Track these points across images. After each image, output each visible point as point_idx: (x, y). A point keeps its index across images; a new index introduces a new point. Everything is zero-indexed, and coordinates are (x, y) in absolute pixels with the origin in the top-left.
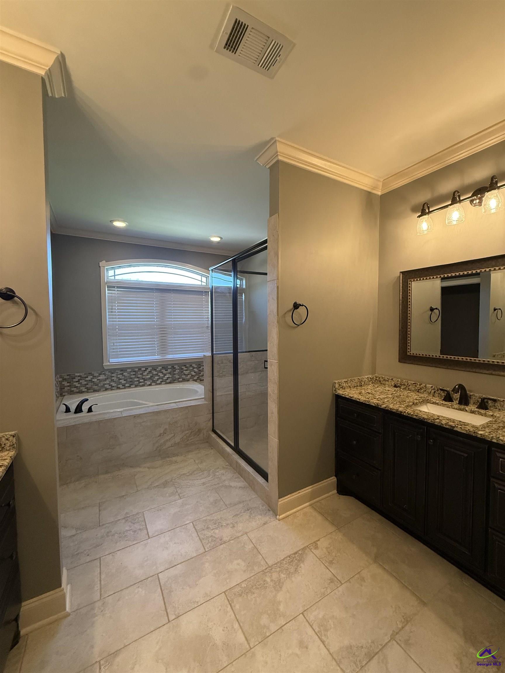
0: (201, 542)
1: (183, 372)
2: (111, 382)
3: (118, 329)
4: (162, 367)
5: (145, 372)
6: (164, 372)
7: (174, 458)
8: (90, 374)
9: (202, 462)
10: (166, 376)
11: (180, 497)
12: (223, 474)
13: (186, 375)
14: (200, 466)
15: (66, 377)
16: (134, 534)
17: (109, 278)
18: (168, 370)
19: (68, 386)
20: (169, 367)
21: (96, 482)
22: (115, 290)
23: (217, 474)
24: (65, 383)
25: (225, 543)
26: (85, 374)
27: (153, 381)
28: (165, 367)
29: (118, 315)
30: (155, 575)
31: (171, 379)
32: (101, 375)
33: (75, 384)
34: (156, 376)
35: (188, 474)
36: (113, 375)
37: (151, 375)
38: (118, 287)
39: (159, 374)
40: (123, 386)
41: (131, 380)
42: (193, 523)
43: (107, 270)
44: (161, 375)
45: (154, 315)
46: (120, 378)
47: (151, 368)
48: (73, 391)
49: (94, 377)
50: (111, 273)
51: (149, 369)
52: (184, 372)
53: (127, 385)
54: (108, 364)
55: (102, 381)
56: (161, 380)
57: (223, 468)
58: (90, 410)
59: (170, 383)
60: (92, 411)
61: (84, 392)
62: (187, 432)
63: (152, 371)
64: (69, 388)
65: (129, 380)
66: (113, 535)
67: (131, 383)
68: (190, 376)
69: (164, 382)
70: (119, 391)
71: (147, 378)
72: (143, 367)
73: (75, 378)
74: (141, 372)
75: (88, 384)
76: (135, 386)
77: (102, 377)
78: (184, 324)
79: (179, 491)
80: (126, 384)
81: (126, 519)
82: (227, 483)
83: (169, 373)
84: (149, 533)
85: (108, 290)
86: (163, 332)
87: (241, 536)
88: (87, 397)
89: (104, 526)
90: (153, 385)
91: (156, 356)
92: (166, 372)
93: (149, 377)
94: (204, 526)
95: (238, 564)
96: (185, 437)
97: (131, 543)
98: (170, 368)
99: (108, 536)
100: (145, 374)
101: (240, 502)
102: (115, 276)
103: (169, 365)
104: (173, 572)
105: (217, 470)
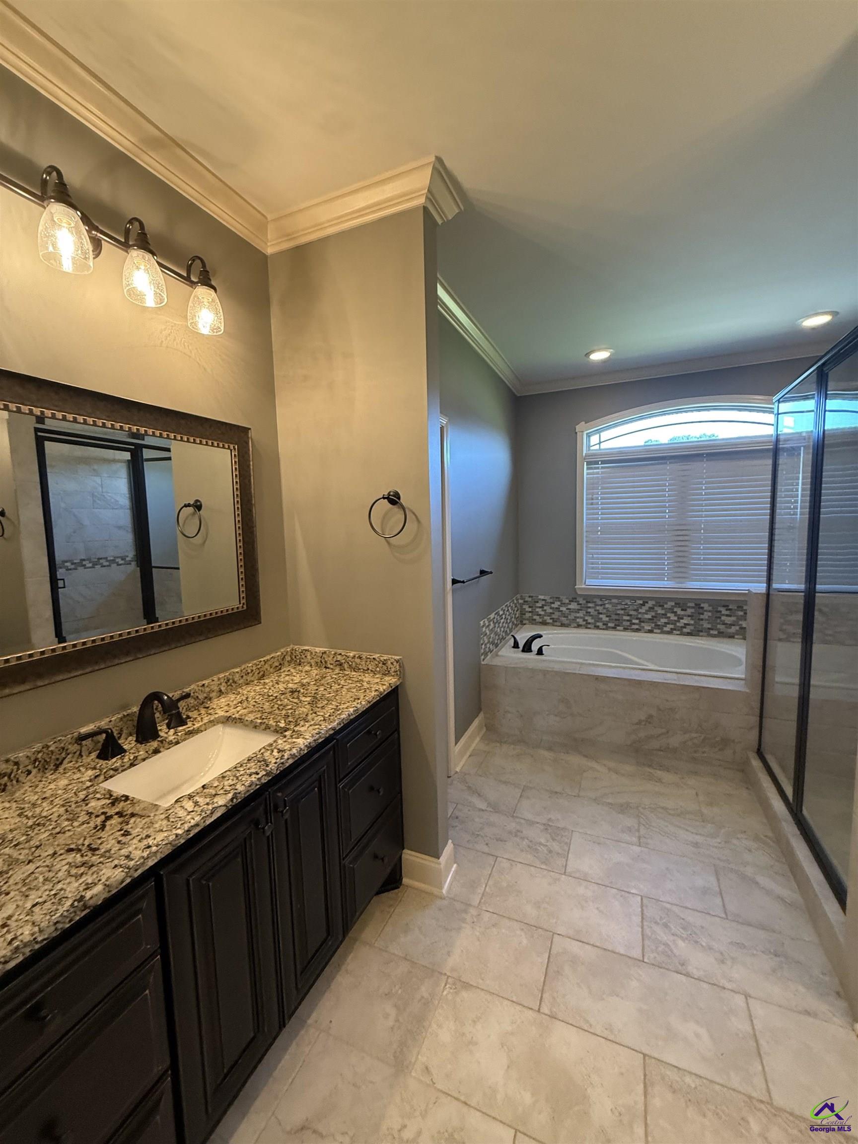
0: (643, 940)
1: (720, 618)
2: (587, 616)
3: (601, 532)
4: (675, 603)
5: (643, 607)
6: (679, 612)
7: (659, 772)
8: (558, 599)
9: (711, 804)
10: (681, 621)
11: (640, 843)
12: (750, 851)
13: (726, 624)
14: (705, 811)
15: (527, 599)
16: (547, 854)
17: (592, 448)
18: (688, 609)
19: (530, 612)
20: (690, 604)
21: (532, 756)
22: (598, 468)
23: (735, 841)
24: (526, 607)
25: (687, 976)
26: (551, 598)
27: (655, 625)
28: (681, 603)
29: (602, 509)
30: (551, 932)
31: (692, 628)
32: (572, 603)
33: (538, 610)
34: (662, 618)
35: (672, 812)
36: (590, 605)
37: (653, 614)
38: (603, 462)
39: (669, 615)
40: (604, 624)
41: (617, 617)
42: (642, 899)
43: (589, 436)
44: (673, 617)
45: (665, 507)
46: (600, 611)
47: (654, 603)
48: (535, 620)
49: (563, 604)
50: (594, 439)
51: (649, 602)
52: (723, 618)
53: (610, 625)
54: (583, 586)
55: (573, 612)
56: (672, 626)
57: (756, 838)
58: (540, 652)
59: (689, 634)
60: (543, 654)
61: (548, 623)
62: (694, 735)
63: (656, 608)
64: (530, 614)
65: (614, 617)
66: (523, 838)
67: (617, 623)
68: (737, 628)
69: (679, 630)
70: (597, 631)
71: (646, 619)
72: (640, 598)
73: (538, 602)
74: (635, 607)
75: (554, 613)
76: (624, 629)
77: (573, 606)
78: (730, 521)
79: (643, 831)
80: (609, 622)
81: (547, 827)
82: (749, 871)
83: (689, 616)
84: (568, 867)
85: (588, 469)
86: (681, 538)
87: (732, 991)
88: (541, 633)
89: (517, 820)
90: (656, 633)
91: (664, 580)
92: (683, 613)
93: (649, 616)
94: (661, 917)
95: (697, 1035)
96: (690, 743)
97: (538, 864)
98: (692, 607)
99: (516, 836)
100: (642, 610)
101: (763, 927)
102: (600, 443)
103: (691, 600)
104: (575, 948)
105: (739, 836)
